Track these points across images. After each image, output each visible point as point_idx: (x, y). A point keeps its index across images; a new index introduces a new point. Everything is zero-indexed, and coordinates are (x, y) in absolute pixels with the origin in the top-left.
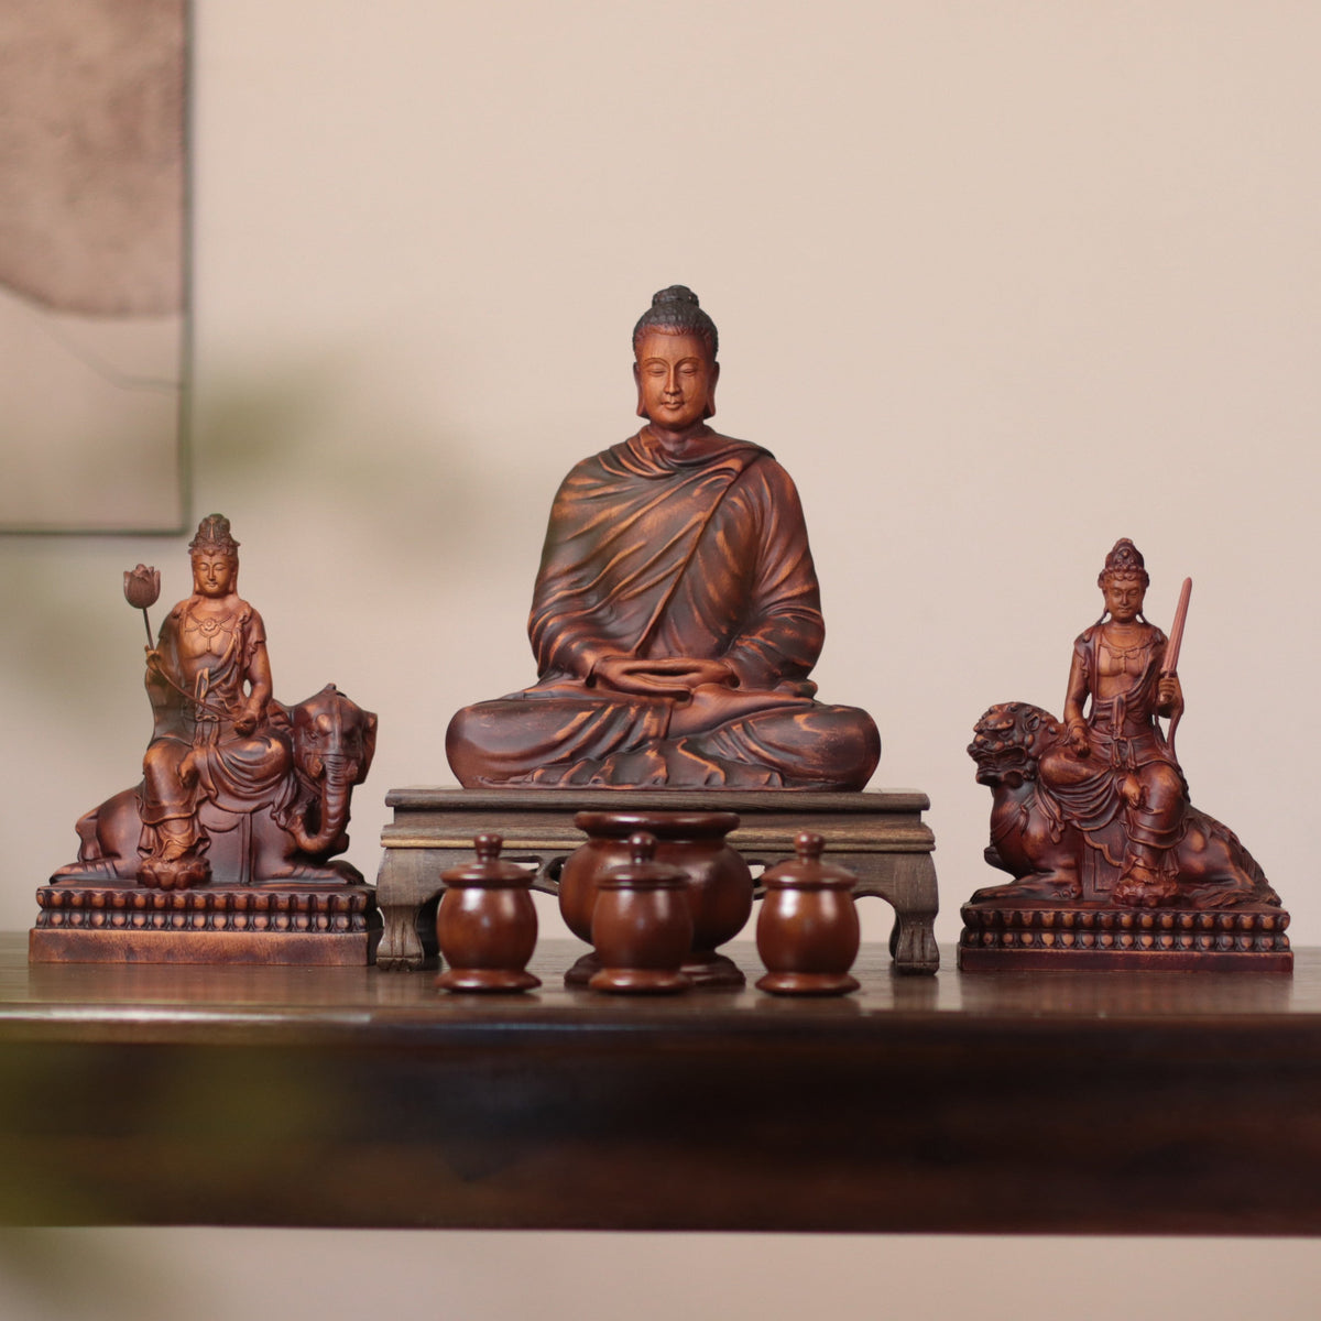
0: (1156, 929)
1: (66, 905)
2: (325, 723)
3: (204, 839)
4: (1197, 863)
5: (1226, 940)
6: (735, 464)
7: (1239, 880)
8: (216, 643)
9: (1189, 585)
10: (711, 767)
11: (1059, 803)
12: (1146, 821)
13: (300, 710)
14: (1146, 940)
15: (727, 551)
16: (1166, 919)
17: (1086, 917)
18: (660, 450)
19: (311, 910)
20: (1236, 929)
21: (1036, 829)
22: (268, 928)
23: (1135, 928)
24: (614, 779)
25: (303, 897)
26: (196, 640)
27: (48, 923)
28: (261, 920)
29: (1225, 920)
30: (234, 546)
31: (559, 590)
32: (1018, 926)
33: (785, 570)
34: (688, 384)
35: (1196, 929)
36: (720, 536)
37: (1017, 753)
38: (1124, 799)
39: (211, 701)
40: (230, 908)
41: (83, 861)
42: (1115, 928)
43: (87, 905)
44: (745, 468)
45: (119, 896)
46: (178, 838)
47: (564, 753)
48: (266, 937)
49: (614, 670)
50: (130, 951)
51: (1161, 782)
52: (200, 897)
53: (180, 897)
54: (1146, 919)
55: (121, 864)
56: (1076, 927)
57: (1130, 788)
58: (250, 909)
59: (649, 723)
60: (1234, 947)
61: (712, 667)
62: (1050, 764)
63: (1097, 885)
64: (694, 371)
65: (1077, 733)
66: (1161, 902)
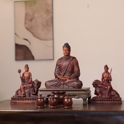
0: (108, 100)
1: (13, 99)
2: (35, 83)
3: (25, 93)
4: (112, 94)
5: (114, 101)
6: (71, 59)
7: (116, 96)
8: (27, 76)
9: (112, 69)
10: (67, 87)
11: (100, 89)
12: (107, 91)
13: (34, 82)
14: (107, 101)
15: (70, 67)
16: (109, 100)
17: (102, 99)
18: (65, 58)
19: (34, 99)
20: (115, 100)
21: (98, 91)
22: (30, 101)
23: (106, 100)
24: (58, 88)
25: (33, 98)
26: (25, 76)
27: (12, 100)
28: (30, 100)
29: (114, 100)
30: (28, 67)
31: (57, 70)
32: (96, 100)
33: (76, 68)
34: (67, 52)
35: (111, 100)
36: (70, 65)
37: (96, 84)
38: (106, 89)
39: (26, 81)
40: (27, 99)
41: (16, 95)
42: (104, 100)
43: (15, 99)
44: (72, 59)
45: (18, 98)
46: (23, 93)
47: (55, 85)
48: (30, 102)
49: (60, 78)
50: (19, 103)
51: (109, 87)
52: (24, 98)
53: (23, 98)
54: (107, 100)
55: (19, 95)
56: (101, 100)
57: (106, 88)
58: (29, 99)
59: (62, 82)
60: (115, 102)
61: (68, 77)
62: (99, 85)
63: (103, 96)
64: (67, 51)
65: (102, 83)
66: (108, 98)
